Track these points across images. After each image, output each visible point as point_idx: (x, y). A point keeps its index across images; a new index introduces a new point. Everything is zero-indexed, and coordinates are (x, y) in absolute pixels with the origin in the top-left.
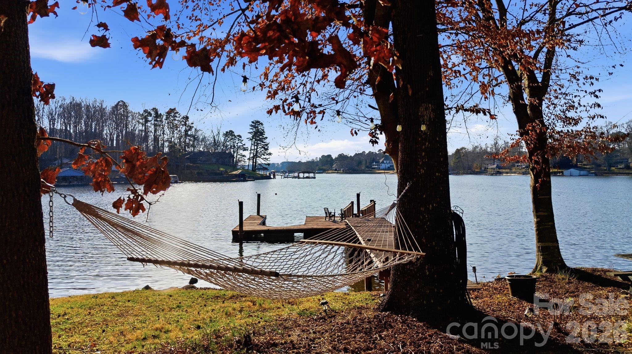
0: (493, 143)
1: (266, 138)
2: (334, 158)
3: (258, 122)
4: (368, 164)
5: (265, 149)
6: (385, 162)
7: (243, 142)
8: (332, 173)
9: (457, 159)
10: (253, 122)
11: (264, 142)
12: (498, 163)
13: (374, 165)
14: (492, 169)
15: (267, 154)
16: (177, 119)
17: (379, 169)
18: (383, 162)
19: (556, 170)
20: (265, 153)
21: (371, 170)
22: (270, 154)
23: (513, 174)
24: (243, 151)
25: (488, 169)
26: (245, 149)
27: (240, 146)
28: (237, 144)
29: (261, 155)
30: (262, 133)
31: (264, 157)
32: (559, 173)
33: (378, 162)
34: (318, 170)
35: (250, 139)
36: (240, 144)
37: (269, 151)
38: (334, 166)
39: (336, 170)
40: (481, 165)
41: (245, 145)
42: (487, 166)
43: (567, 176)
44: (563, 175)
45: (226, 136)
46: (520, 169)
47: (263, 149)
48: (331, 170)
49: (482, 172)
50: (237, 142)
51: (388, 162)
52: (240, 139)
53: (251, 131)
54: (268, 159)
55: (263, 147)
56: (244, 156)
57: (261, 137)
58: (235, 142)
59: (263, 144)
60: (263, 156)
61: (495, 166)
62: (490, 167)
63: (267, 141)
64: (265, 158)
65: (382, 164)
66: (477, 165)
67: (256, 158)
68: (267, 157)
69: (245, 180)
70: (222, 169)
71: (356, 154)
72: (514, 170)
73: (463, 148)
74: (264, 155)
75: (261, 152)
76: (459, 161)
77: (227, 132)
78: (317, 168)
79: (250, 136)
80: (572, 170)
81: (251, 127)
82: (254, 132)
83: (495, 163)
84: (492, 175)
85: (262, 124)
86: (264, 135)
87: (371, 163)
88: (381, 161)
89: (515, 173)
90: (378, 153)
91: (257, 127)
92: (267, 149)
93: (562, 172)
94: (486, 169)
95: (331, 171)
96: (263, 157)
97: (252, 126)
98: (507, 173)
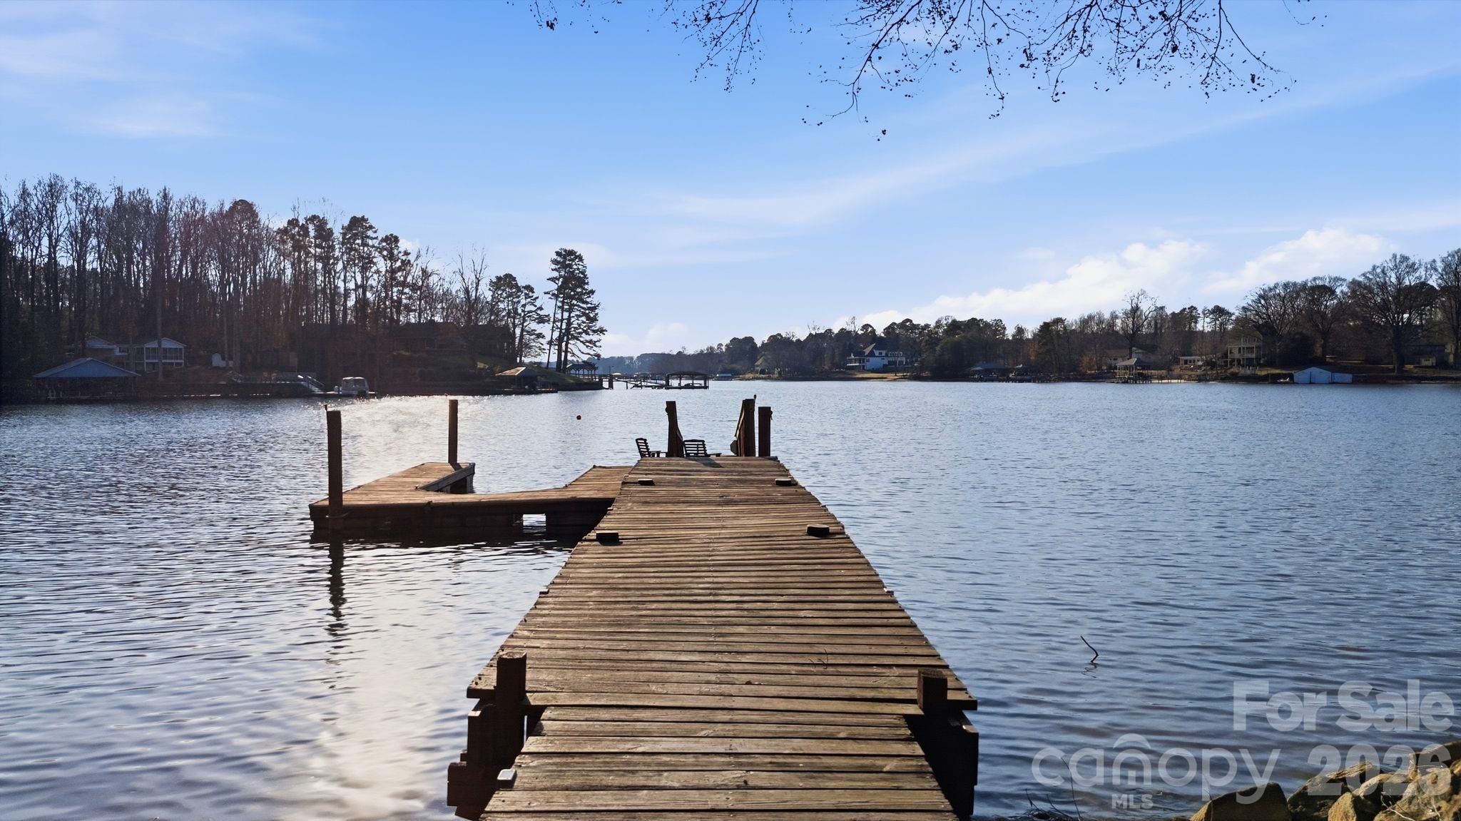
0: (1129, 308)
1: (592, 292)
2: (759, 345)
3: (571, 253)
4: (837, 359)
5: (588, 318)
6: (877, 353)
7: (538, 303)
8: (753, 379)
9: (1045, 344)
10: (558, 254)
11: (587, 303)
12: (1141, 356)
13: (851, 361)
14: (1126, 368)
15: (594, 331)
16: (370, 242)
17: (864, 370)
18: (872, 354)
19: (1277, 371)
20: (589, 327)
21: (844, 373)
22: (602, 331)
23: (1176, 381)
24: (539, 323)
25: (1115, 368)
26: (541, 320)
27: (529, 312)
28: (524, 306)
29: (580, 333)
30: (582, 281)
31: (588, 338)
32: (1284, 376)
33: (860, 353)
34: (722, 372)
35: (553, 295)
36: (529, 308)
37: (598, 325)
38: (758, 363)
39: (762, 372)
40: (1101, 360)
41: (541, 308)
42: (1113, 362)
43: (1304, 384)
44: (1292, 382)
45: (498, 288)
46: (1192, 370)
47: (583, 319)
48: (751, 372)
49: (1102, 375)
50: (523, 302)
51: (884, 353)
52: (531, 294)
53: (556, 274)
54: (597, 344)
55: (584, 314)
56: (540, 336)
57: (579, 290)
58: (519, 302)
59: (584, 306)
60: (584, 335)
61: (1133, 361)
62: (1121, 363)
63: (594, 299)
64: (590, 342)
65: (871, 359)
66: (1091, 359)
67: (568, 339)
68: (595, 337)
69: (533, 391)
70: (480, 365)
71: (811, 334)
72: (1177, 371)
73: (1058, 321)
74: (587, 334)
75: (579, 325)
76: (1048, 351)
77: (499, 279)
78: (720, 368)
79: (553, 287)
80: (1315, 371)
81: (554, 266)
82: (564, 277)
83: (1133, 355)
84: (1126, 382)
85: (581, 259)
86: (586, 287)
87: (845, 354)
88: (867, 351)
89: (1179, 377)
90: (860, 332)
91: (570, 266)
92: (594, 319)
93: (1291, 377)
94: (1112, 368)
95: (751, 376)
96: (585, 337)
97: (555, 262)
98: (1162, 378)
